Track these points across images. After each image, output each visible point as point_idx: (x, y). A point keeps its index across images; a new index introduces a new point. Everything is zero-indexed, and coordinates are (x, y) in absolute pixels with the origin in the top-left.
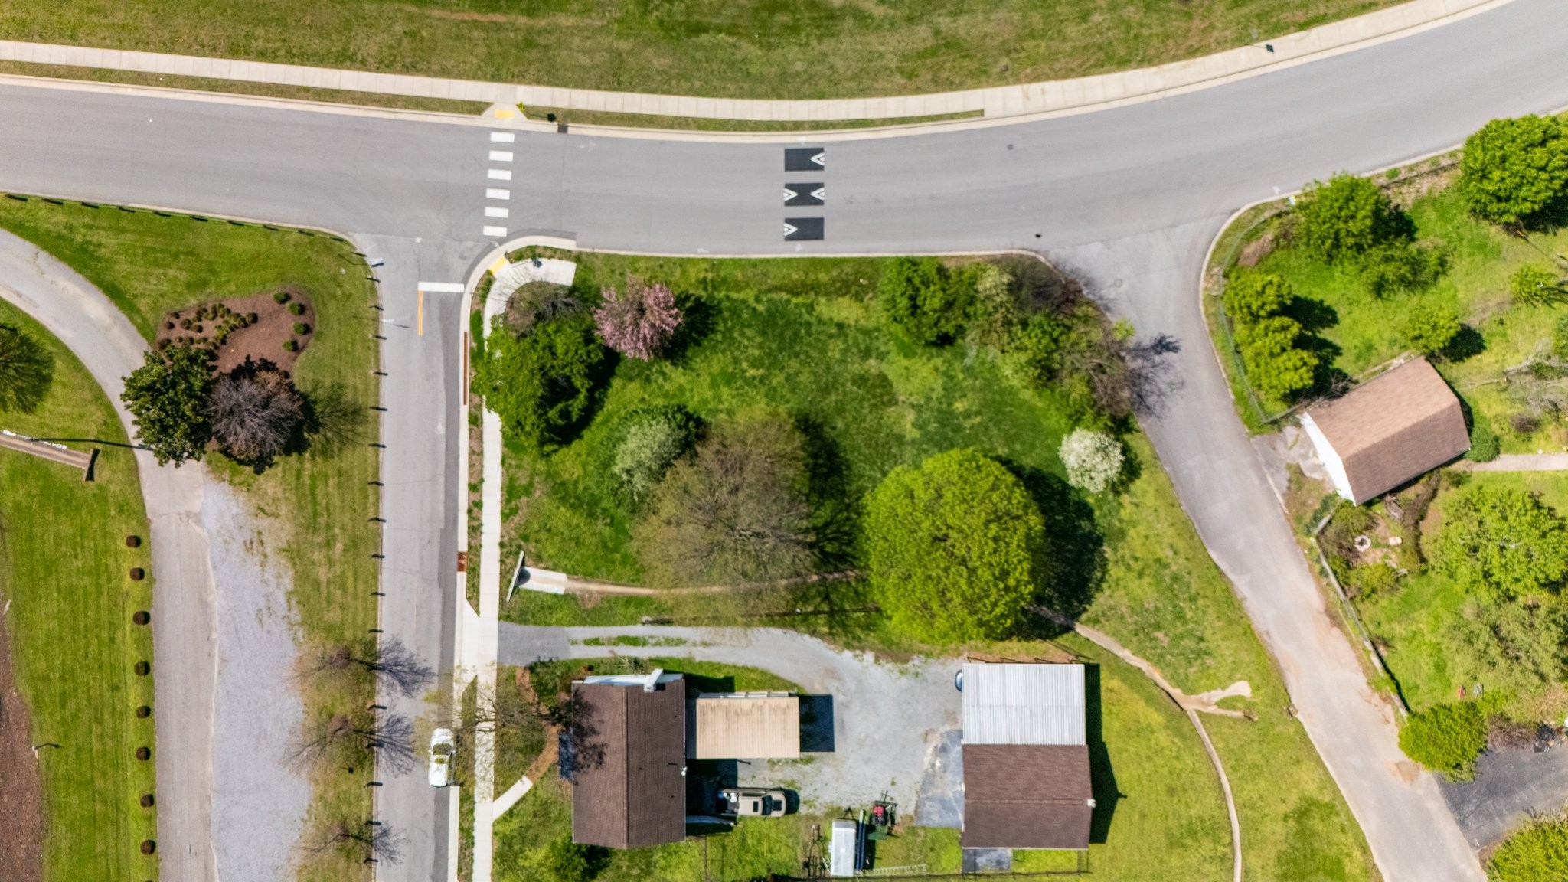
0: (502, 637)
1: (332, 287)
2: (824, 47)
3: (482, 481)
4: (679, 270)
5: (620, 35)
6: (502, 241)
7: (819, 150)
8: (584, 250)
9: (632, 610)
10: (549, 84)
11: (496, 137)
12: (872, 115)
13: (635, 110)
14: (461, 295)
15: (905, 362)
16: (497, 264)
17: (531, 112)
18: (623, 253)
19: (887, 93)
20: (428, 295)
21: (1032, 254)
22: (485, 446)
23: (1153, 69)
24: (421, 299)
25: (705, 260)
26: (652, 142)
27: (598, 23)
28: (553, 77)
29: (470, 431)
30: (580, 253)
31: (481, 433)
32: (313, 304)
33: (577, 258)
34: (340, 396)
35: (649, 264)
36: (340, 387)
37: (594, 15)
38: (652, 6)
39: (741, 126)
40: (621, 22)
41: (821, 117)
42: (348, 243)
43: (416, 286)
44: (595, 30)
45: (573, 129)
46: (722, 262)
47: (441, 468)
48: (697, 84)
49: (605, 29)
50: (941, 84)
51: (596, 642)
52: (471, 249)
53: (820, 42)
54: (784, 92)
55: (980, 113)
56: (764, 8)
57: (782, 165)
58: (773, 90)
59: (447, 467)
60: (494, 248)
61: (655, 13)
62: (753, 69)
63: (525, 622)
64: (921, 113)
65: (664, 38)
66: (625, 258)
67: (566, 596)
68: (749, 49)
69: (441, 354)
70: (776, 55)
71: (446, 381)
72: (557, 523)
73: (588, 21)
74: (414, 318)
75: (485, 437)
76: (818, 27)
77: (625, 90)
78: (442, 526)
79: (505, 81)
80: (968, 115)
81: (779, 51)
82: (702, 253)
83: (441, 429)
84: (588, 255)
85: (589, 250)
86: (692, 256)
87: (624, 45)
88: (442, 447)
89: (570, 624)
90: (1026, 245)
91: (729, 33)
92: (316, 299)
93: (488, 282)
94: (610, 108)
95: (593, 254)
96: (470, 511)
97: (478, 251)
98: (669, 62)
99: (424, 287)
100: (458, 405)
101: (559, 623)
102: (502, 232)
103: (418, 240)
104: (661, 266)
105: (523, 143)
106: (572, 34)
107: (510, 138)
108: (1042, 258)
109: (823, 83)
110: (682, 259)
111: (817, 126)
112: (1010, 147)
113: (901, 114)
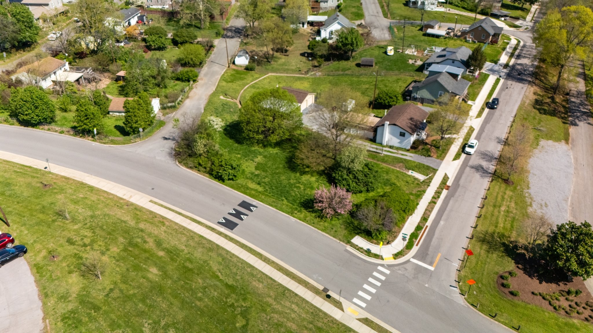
0: (439, 166)
1: (484, 288)
2: (184, 247)
3: (429, 203)
4: (307, 219)
5: (270, 305)
6: (383, 265)
7: (219, 223)
8: (344, 244)
9: (386, 159)
10: (320, 311)
11: (364, 305)
12: (188, 221)
13: (285, 277)
14: (413, 257)
15: (246, 169)
16: (389, 259)
17: (338, 305)
18: (327, 235)
19: (176, 224)
20: (431, 264)
21: (179, 165)
22: (424, 210)
23: (84, 181)
24: (435, 264)
25: (294, 217)
26: (286, 263)
27: (276, 316)
28: (316, 312)
29: (429, 217)
30: (346, 244)
31: (423, 215)
32: (496, 285)
33: (349, 242)
34: (489, 248)
35: (318, 226)
36: (488, 252)
37: (276, 321)
38: (243, 309)
39: (243, 246)
40: (264, 311)
41: (208, 231)
42: (468, 302)
43: (435, 270)
44: (280, 314)
45: (321, 288)
46: (288, 213)
47: (446, 212)
48: (249, 270)
49: (274, 311)
50: (154, 215)
51: (402, 155)
52: (399, 270)
53: (183, 251)
54: (215, 246)
55: (151, 201)
56: (194, 273)
57: (238, 226)
58: (218, 249)
59: (444, 212)
60: (388, 265)
61: (244, 305)
62: (220, 259)
63: (427, 166)
64: (171, 212)
65: (249, 293)
66: (328, 233)
67: (409, 169)
68: (215, 267)
69: (432, 243)
70: (205, 258)
71: (434, 235)
72: (403, 183)
73: (281, 320)
74: (441, 260)
75: (423, 213)
76: (179, 254)
77: (283, 287)
78: (452, 198)
79: (344, 325)
80: (156, 203)
81: (202, 258)
82: (293, 219)
83: (442, 223)
84: (343, 241)
85: (341, 243)
86: (298, 221)
87: (270, 300)
88: (444, 217)
89: (410, 161)
90: (178, 167)
91: (218, 277)
92: (494, 287)
93: (397, 256)
94: (297, 284)
95: (341, 240)
96: (439, 197)
97: (396, 268)
98: (254, 283)
99: (432, 268)
100: (431, 227)
101: (415, 162)
102: (380, 268)
103: (427, 285)
104: (313, 223)
105: (351, 295)
106: (293, 319)
107: (355, 300)
108: (177, 163)
109: (196, 239)
110: (303, 221)
111: (213, 229)
112: (153, 189)
113: (178, 215)
